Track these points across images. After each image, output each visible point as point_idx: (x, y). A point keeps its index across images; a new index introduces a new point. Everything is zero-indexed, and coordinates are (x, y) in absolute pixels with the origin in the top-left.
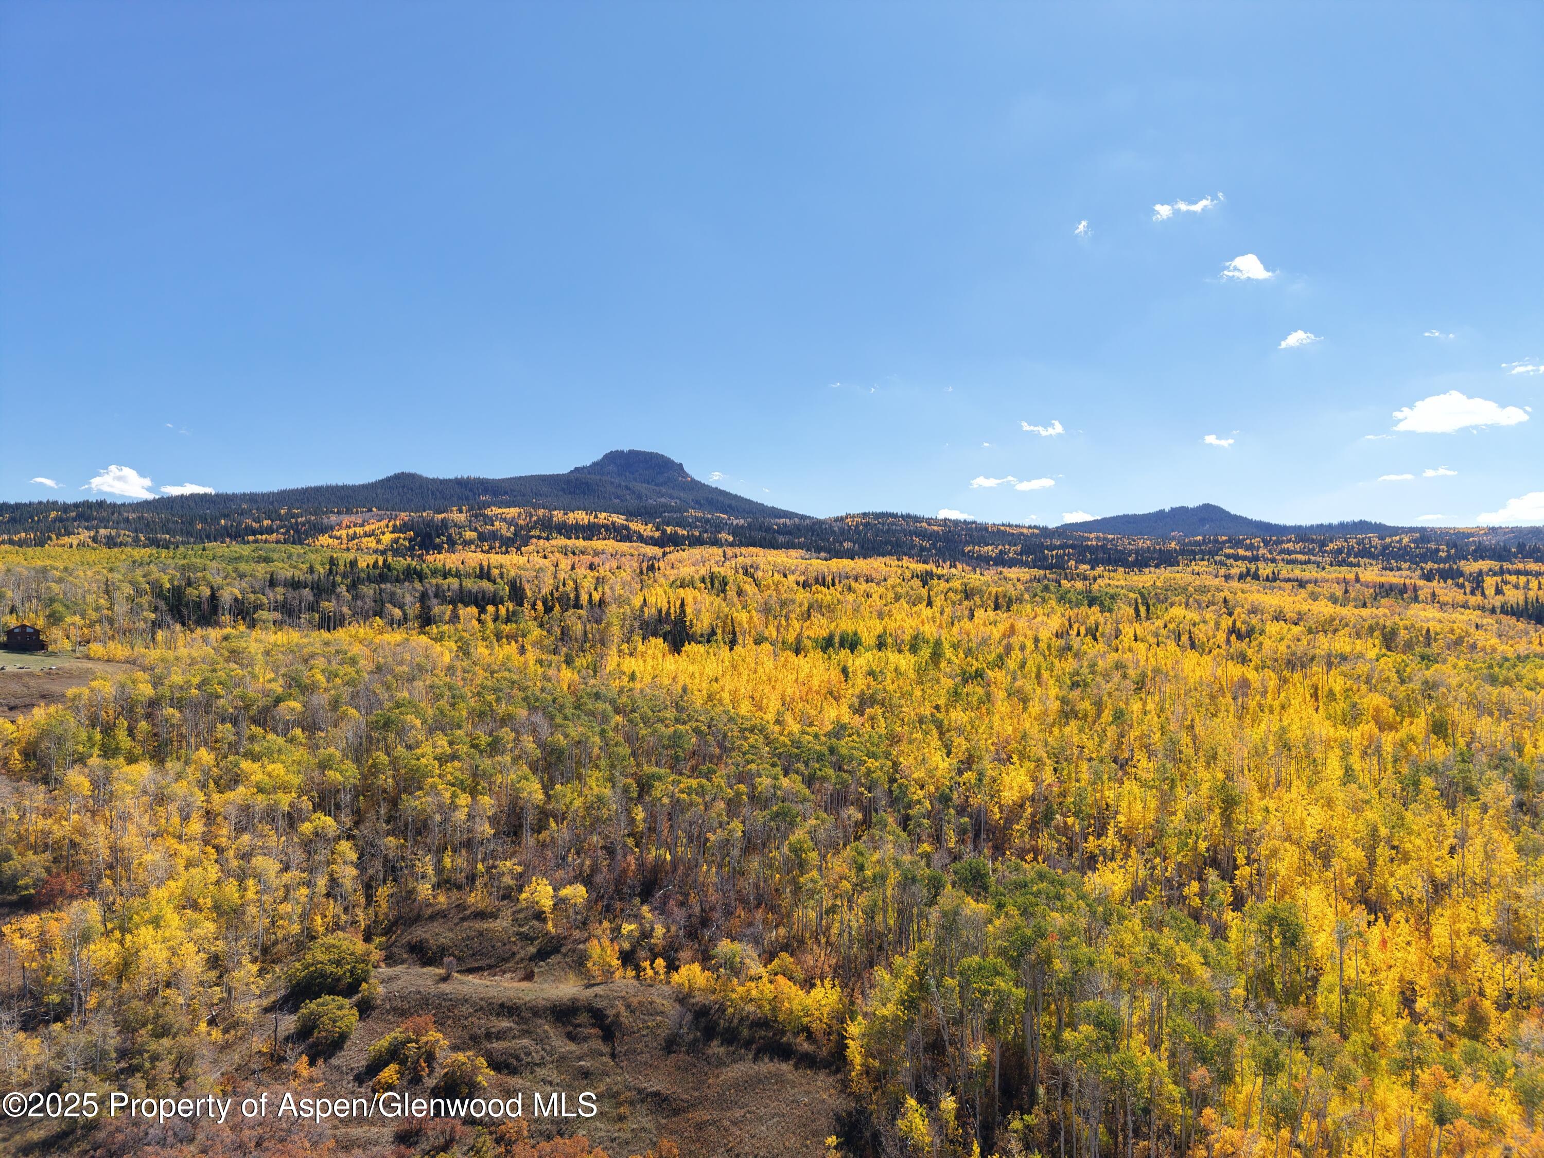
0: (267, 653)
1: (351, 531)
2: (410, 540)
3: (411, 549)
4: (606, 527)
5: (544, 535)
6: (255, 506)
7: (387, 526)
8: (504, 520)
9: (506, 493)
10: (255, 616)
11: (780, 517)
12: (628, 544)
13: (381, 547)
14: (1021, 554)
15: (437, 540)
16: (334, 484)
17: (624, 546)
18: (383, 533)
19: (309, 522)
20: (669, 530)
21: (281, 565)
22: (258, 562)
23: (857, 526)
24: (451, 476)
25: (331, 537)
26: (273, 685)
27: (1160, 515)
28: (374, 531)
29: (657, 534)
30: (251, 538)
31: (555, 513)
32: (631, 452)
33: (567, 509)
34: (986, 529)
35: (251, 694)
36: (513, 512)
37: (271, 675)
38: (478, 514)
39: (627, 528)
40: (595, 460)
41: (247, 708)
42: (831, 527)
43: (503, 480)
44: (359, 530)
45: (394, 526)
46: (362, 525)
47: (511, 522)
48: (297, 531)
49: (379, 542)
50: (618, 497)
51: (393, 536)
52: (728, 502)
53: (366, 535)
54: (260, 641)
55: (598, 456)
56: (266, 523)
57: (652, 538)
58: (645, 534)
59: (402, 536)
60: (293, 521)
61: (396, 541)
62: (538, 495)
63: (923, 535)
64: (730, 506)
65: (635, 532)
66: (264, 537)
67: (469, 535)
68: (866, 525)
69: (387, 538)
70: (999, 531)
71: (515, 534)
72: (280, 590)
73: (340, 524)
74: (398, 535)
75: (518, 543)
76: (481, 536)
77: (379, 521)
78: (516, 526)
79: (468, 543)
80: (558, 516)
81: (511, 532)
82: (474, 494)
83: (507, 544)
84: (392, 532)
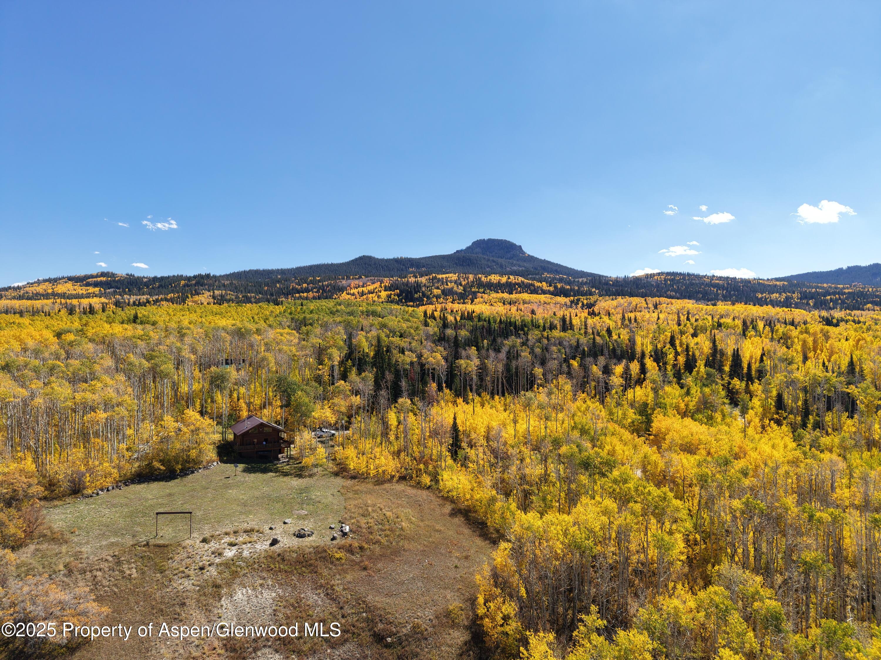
1: (359, 290)
2: (398, 296)
3: (400, 301)
4: (519, 285)
5: (482, 291)
8: (451, 282)
9: (424, 266)
12: (536, 295)
13: (381, 300)
15: (416, 296)
16: (326, 263)
17: (534, 297)
18: (380, 291)
19: (330, 285)
20: (559, 286)
24: (391, 257)
25: (348, 294)
27: (840, 272)
28: (373, 290)
29: (552, 289)
30: (297, 295)
31: (481, 276)
32: (490, 240)
33: (487, 274)
36: (454, 277)
39: (532, 285)
40: (468, 245)
43: (423, 258)
44: (363, 289)
45: (385, 287)
46: (363, 286)
47: (455, 282)
48: (324, 291)
49: (379, 297)
51: (386, 293)
53: (370, 292)
56: (305, 285)
57: (550, 291)
58: (545, 288)
59: (393, 293)
60: (320, 284)
61: (389, 296)
65: (538, 287)
66: (305, 294)
67: (436, 292)
69: (384, 294)
70: (759, 284)
71: (464, 290)
73: (349, 286)
74: (389, 293)
75: (471, 296)
76: (444, 292)
77: (374, 283)
78: (461, 285)
79: (438, 297)
80: (483, 279)
81: (460, 289)
82: (406, 268)
83: (462, 297)
84: (385, 290)
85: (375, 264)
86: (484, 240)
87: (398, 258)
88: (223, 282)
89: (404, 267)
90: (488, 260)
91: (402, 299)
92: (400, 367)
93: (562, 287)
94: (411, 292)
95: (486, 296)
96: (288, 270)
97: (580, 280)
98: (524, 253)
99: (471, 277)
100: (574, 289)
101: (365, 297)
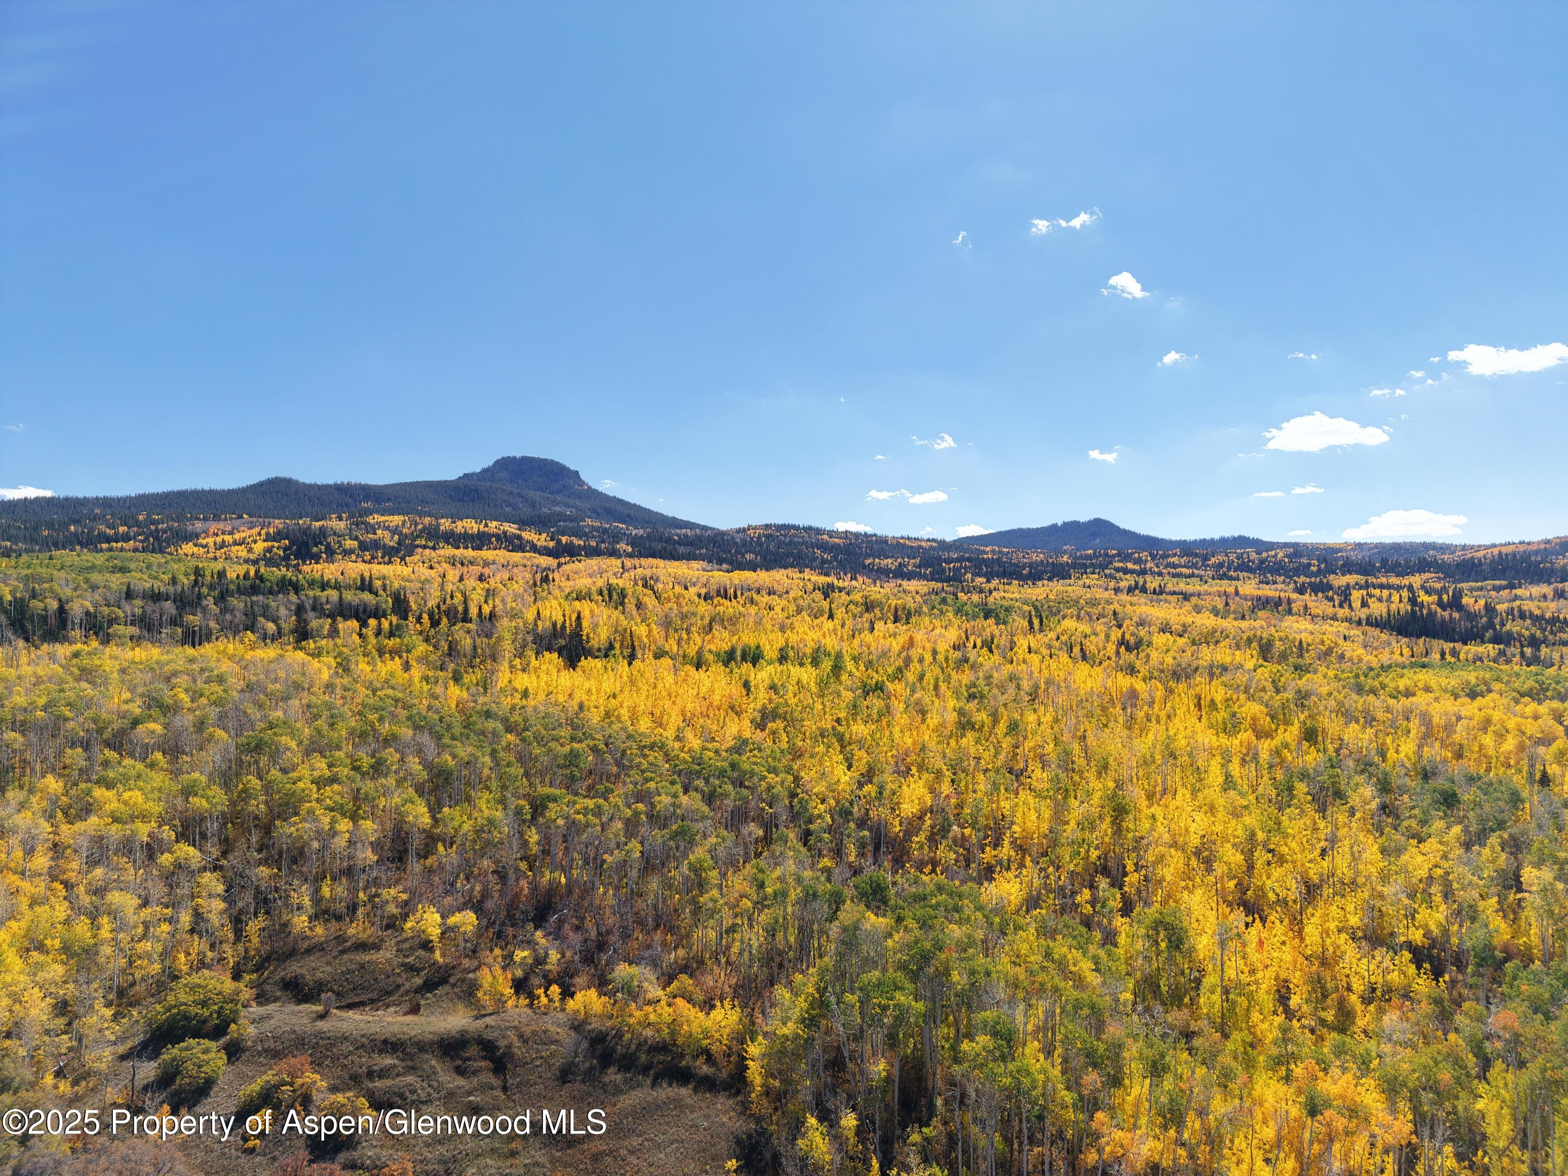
0: (123, 671)
1: (219, 539)
2: (285, 550)
3: (286, 558)
4: (498, 537)
5: (430, 544)
6: (109, 511)
7: (260, 534)
8: (388, 528)
9: (389, 500)
10: (110, 631)
11: (681, 528)
12: (520, 554)
13: (252, 556)
14: (920, 566)
15: (315, 549)
16: (199, 488)
17: (517, 557)
18: (255, 542)
19: (170, 529)
20: (564, 539)
21: (139, 575)
22: (113, 572)
23: (759, 538)
24: (330, 481)
25: (196, 545)
26: (130, 706)
27: (1053, 529)
28: (244, 539)
29: (552, 544)
30: (104, 546)
31: (443, 521)
32: (524, 458)
33: (455, 517)
34: (886, 542)
35: (104, 716)
36: (396, 520)
37: (127, 695)
38: (359, 521)
39: (519, 537)
40: (486, 466)
41: (100, 731)
42: (733, 538)
43: (386, 486)
44: (228, 538)
45: (268, 534)
46: (231, 533)
47: (394, 531)
48: (157, 538)
49: (250, 550)
50: (509, 505)
51: (266, 544)
52: (626, 511)
53: (235, 543)
54: (116, 658)
55: (489, 462)
56: (122, 529)
57: (546, 548)
58: (539, 544)
59: (276, 544)
60: (153, 527)
61: (269, 550)
62: (423, 501)
63: (825, 547)
64: (628, 516)
65: (528, 542)
66: (119, 545)
67: (349, 544)
68: (768, 537)
69: (260, 547)
70: (898, 543)
71: (399, 543)
72: (138, 602)
73: (206, 531)
74: (270, 544)
75: (405, 553)
76: (363, 545)
77: (250, 528)
78: (400, 534)
79: (348, 552)
80: (445, 524)
81: (395, 541)
82: (355, 501)
83: (390, 554)
84: (264, 541)
85: (296, 493)
86: (514, 458)
87: (342, 484)
89: (351, 499)
93: (570, 543)
94: (307, 544)
95: (431, 552)
98: (583, 483)
99: (426, 522)
101: (224, 550)
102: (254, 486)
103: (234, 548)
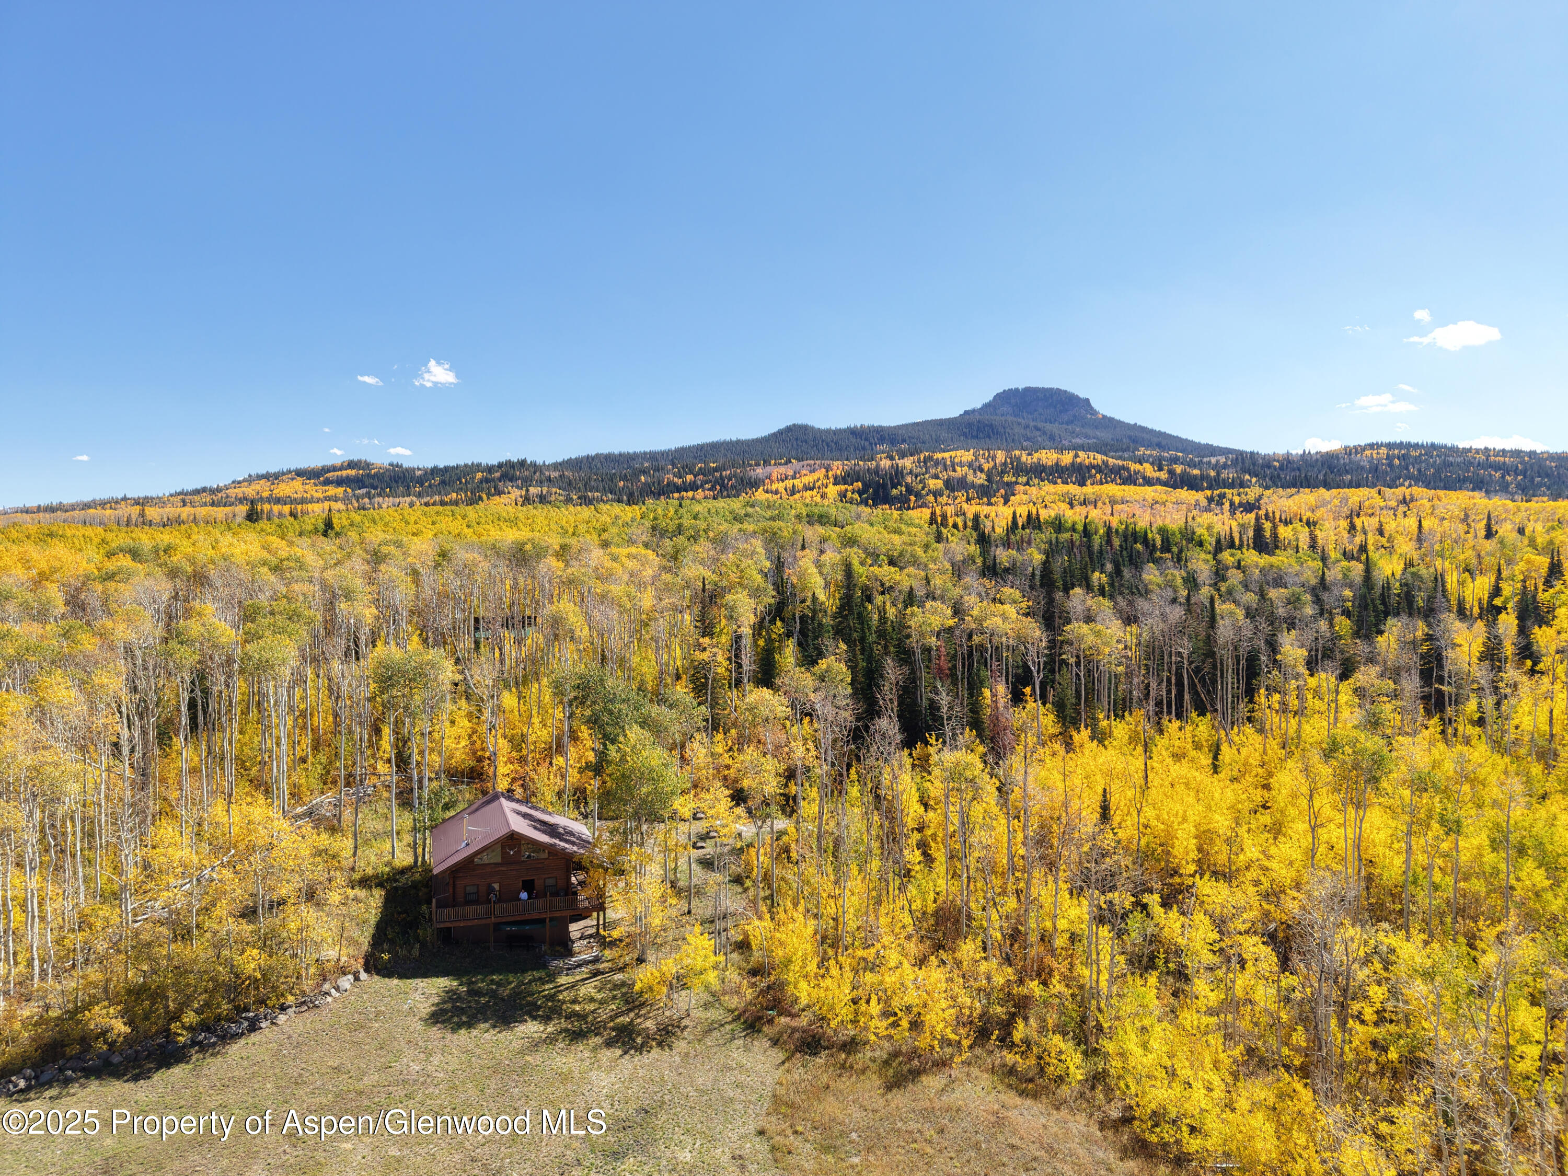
1: (787, 484)
2: (860, 493)
4: (1099, 469)
5: (1021, 480)
8: (961, 465)
9: (904, 441)
12: (1132, 487)
15: (895, 492)
16: (728, 439)
17: (1130, 491)
18: (826, 486)
19: (734, 475)
20: (1179, 469)
23: (1389, 459)
25: (767, 492)
28: (813, 483)
29: (1164, 475)
30: (676, 496)
31: (1020, 453)
32: (1028, 390)
33: (1031, 448)
36: (966, 456)
39: (1123, 468)
40: (987, 401)
44: (795, 483)
45: (835, 477)
46: (794, 477)
47: (970, 465)
48: (723, 486)
49: (823, 496)
51: (838, 487)
53: (808, 488)
55: (988, 397)
56: (690, 478)
57: (1162, 479)
58: (1149, 475)
59: (850, 488)
60: (717, 474)
61: (843, 495)
65: (1136, 473)
67: (933, 483)
69: (833, 490)
71: (989, 480)
73: (769, 477)
74: (843, 487)
75: (1002, 491)
76: (948, 484)
77: (813, 471)
78: (982, 471)
79: (937, 494)
80: (1025, 458)
81: (981, 479)
82: (871, 444)
83: (986, 493)
84: (836, 483)
85: (814, 439)
86: (1017, 390)
87: (856, 427)
88: (547, 473)
89: (867, 444)
90: (1027, 427)
91: (867, 499)
92: (913, 642)
93: (1184, 473)
94: (884, 486)
95: (1033, 490)
96: (662, 453)
97: (1213, 460)
98: (1094, 412)
99: (1000, 456)
100: (1208, 476)
101: (797, 496)
102: (774, 435)
103: (808, 494)
